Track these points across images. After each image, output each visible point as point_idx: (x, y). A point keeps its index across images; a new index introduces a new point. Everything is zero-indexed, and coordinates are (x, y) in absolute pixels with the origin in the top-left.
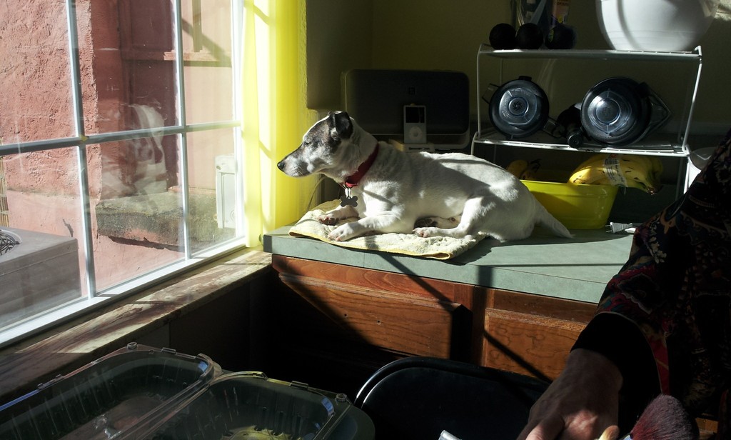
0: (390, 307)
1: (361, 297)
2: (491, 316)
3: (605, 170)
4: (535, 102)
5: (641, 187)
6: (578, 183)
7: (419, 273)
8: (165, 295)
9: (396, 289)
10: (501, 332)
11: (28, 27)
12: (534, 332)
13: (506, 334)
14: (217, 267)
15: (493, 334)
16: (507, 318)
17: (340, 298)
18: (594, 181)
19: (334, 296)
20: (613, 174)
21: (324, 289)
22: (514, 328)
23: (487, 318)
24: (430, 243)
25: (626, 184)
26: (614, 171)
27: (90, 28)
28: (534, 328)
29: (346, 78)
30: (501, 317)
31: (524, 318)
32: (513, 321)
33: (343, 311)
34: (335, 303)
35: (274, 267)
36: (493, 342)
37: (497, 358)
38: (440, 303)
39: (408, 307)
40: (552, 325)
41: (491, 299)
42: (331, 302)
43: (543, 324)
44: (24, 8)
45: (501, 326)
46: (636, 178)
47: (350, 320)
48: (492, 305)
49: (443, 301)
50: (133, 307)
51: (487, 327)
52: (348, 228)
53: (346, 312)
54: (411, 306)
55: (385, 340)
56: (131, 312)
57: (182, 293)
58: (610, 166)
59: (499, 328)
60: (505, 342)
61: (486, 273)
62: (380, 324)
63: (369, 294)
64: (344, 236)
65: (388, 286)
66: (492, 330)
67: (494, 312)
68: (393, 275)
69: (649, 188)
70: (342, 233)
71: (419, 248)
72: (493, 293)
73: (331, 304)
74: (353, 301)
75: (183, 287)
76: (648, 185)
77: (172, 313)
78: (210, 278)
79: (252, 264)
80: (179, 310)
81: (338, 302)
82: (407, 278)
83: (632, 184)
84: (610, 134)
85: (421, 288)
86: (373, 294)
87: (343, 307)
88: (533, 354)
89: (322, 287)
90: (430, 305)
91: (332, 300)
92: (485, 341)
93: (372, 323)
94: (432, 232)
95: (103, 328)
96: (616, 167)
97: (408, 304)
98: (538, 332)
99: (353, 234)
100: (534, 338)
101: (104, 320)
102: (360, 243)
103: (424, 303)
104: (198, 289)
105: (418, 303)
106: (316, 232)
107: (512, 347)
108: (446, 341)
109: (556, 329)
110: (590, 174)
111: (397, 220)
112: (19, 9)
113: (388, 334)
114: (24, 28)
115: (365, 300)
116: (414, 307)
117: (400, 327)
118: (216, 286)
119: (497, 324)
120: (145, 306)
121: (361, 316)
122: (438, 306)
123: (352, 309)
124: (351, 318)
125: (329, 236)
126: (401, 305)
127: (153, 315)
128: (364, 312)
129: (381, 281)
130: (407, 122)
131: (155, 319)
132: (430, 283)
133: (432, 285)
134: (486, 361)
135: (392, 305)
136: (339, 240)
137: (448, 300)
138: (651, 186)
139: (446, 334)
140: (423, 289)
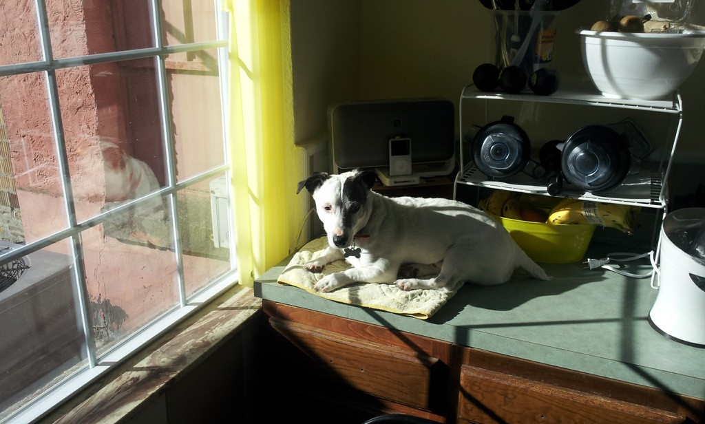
0: (372, 358)
1: (346, 347)
2: (467, 373)
3: (583, 213)
4: (517, 147)
5: (619, 228)
6: (557, 223)
7: (399, 328)
8: (161, 358)
9: (378, 341)
10: (476, 388)
11: (27, 35)
12: (505, 391)
13: (480, 391)
14: (211, 313)
15: (468, 390)
16: (481, 376)
17: (326, 346)
18: (572, 221)
19: (320, 343)
20: (591, 216)
21: (311, 337)
22: (487, 386)
23: (462, 374)
24: (410, 298)
25: (604, 224)
26: (592, 214)
27: (85, 39)
28: (506, 388)
29: (332, 114)
30: (475, 375)
31: (497, 378)
32: (486, 380)
33: (329, 358)
34: (322, 350)
35: (265, 311)
36: (468, 397)
37: (471, 410)
38: (418, 357)
39: (389, 359)
40: (523, 386)
41: (467, 357)
42: (318, 349)
43: (514, 385)
44: (21, 17)
45: (476, 384)
46: (614, 221)
47: (336, 366)
48: (467, 362)
49: (422, 355)
50: (131, 377)
51: (462, 383)
52: (334, 279)
53: (332, 358)
54: (392, 359)
55: (368, 386)
56: (129, 383)
57: (176, 354)
58: (588, 210)
59: (473, 384)
60: (479, 397)
61: (462, 333)
62: (363, 371)
63: (353, 344)
64: (329, 288)
65: (370, 338)
66: (467, 386)
67: (469, 369)
68: (374, 328)
69: (627, 229)
70: (327, 284)
71: (399, 305)
72: (469, 352)
73: (317, 350)
74: (338, 349)
75: (178, 345)
76: (626, 226)
77: (167, 383)
78: (203, 329)
79: (243, 308)
80: (173, 379)
81: (324, 349)
82: (388, 332)
83: (610, 225)
84: (589, 184)
85: (400, 341)
86: (357, 345)
87: (328, 353)
88: (504, 410)
89: (309, 334)
90: (409, 359)
91: (318, 347)
92: (460, 394)
93: (356, 370)
94: (412, 284)
95: (103, 408)
96: (595, 211)
97: (389, 357)
98: (509, 391)
99: (338, 285)
100: (506, 396)
101: (104, 396)
102: (344, 295)
103: (404, 357)
104: (191, 347)
105: (398, 356)
106: (303, 282)
107: (485, 402)
108: (425, 392)
109: (526, 390)
110: (569, 215)
111: (380, 273)
112: (16, 17)
113: (371, 381)
114: (23, 37)
115: (350, 349)
116: (395, 360)
117: (382, 376)
118: (207, 343)
119: (472, 381)
120: (142, 374)
121: (346, 363)
122: (417, 361)
123: (337, 356)
124: (336, 364)
125: (315, 286)
126: (382, 357)
127: (148, 388)
128: (348, 360)
129: (365, 332)
130: (393, 155)
131: (151, 392)
132: (409, 338)
133: (412, 340)
134: (462, 412)
135: (374, 356)
136: (326, 291)
137: (427, 355)
138: (628, 228)
139: (424, 386)
140: (403, 343)
